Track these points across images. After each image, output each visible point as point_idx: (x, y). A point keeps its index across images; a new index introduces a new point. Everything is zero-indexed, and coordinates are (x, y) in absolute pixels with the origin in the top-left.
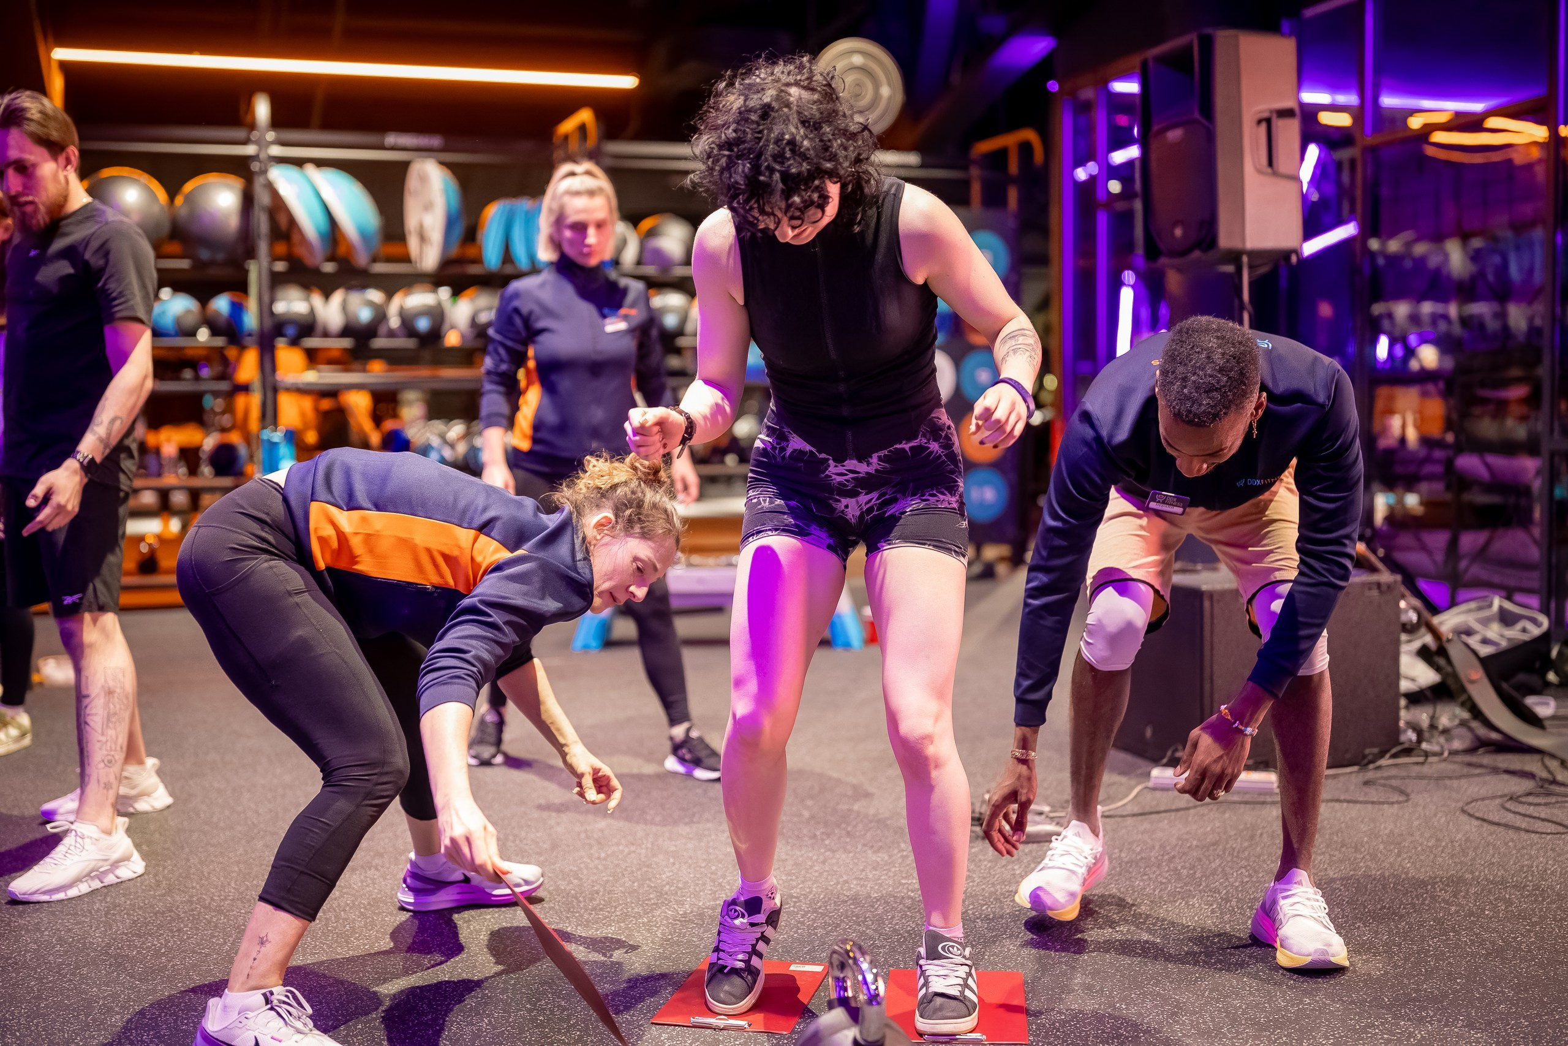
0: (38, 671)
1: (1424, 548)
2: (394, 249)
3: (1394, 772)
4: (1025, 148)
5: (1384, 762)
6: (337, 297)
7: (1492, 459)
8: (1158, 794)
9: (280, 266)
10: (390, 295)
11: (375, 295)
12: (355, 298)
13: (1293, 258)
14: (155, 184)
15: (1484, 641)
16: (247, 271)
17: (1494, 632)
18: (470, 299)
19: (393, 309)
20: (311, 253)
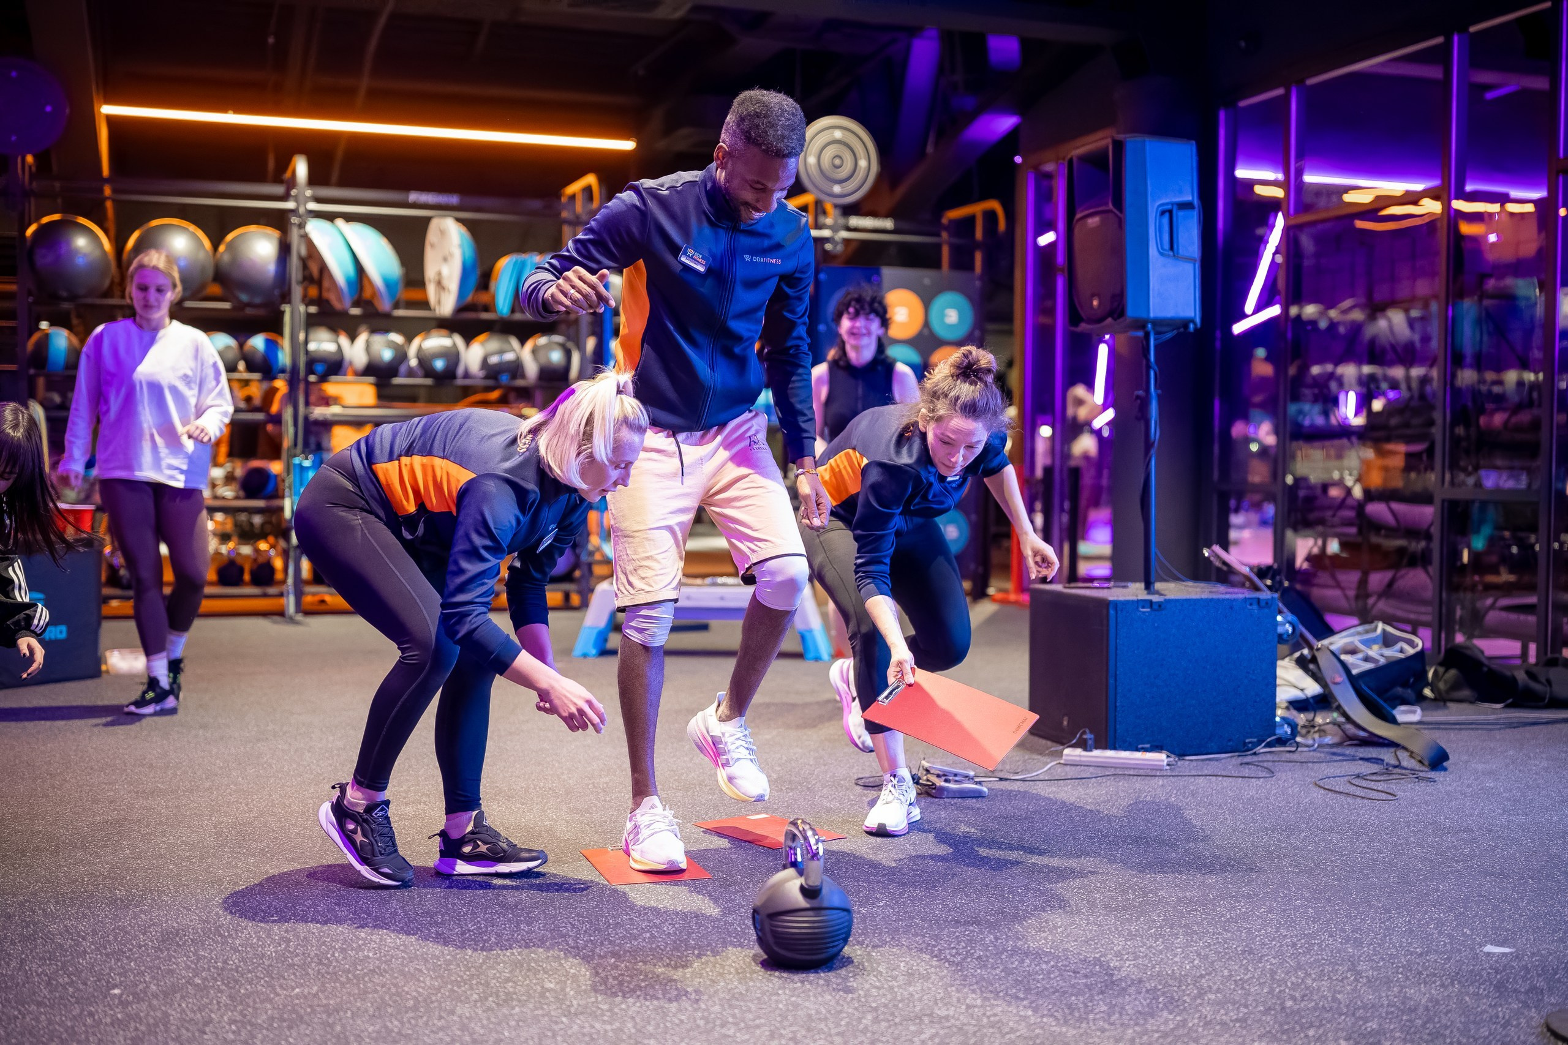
0: (106, 663)
1: (1338, 585)
2: (414, 295)
4: (990, 217)
5: (1260, 749)
6: (363, 338)
7: (1395, 506)
8: (1068, 768)
9: (313, 309)
10: (409, 339)
11: (397, 338)
12: (378, 340)
13: (1192, 326)
14: (200, 234)
15: (1367, 659)
16: (283, 313)
17: (1374, 651)
18: (483, 343)
19: (412, 350)
20: (340, 298)
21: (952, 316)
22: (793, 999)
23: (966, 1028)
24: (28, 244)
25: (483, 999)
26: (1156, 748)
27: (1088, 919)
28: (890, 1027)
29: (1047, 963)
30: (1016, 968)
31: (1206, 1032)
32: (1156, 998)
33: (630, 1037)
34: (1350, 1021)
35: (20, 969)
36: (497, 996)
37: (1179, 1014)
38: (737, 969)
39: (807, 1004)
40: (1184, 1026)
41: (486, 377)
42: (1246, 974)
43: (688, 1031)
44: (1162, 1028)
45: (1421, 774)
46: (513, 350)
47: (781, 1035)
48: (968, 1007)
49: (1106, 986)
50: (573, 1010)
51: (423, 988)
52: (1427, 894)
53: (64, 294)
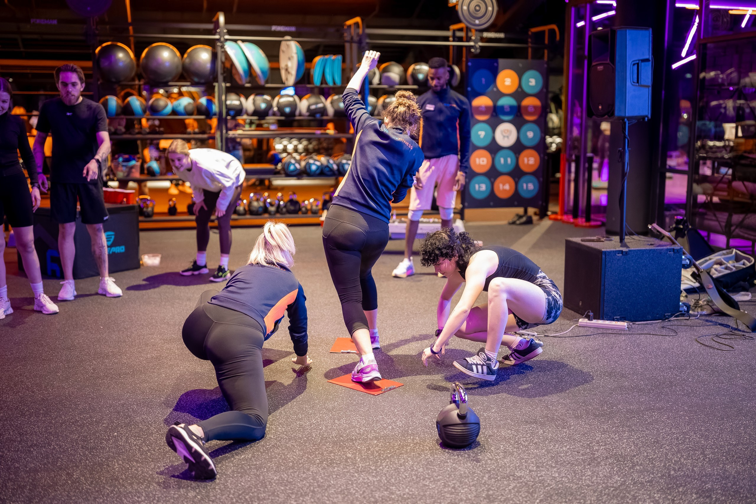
0: (142, 261)
3: (676, 323)
4: (552, 33)
5: (672, 318)
6: (251, 98)
8: (581, 329)
9: (228, 85)
10: (273, 98)
11: (267, 97)
12: (259, 99)
13: (646, 119)
14: (175, 49)
15: (727, 268)
16: (214, 87)
17: (730, 264)
18: (307, 99)
19: (275, 103)
20: (241, 78)
21: (533, 82)
22: (454, 465)
23: (528, 483)
24: (97, 55)
25: (321, 462)
26: (622, 319)
27: (585, 422)
28: (495, 482)
29: (566, 446)
30: (552, 449)
31: (634, 488)
32: (613, 468)
33: (384, 485)
34: (699, 483)
35: (126, 442)
36: (327, 461)
37: (623, 478)
38: (429, 448)
39: (460, 468)
40: (624, 484)
41: (309, 116)
42: (654, 455)
43: (409, 482)
44: (615, 485)
45: (747, 335)
46: (322, 102)
47: (449, 485)
48: (530, 471)
49: (591, 460)
50: (359, 469)
51: (296, 456)
52: (742, 409)
53: (114, 80)
